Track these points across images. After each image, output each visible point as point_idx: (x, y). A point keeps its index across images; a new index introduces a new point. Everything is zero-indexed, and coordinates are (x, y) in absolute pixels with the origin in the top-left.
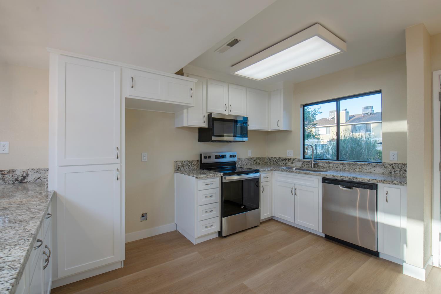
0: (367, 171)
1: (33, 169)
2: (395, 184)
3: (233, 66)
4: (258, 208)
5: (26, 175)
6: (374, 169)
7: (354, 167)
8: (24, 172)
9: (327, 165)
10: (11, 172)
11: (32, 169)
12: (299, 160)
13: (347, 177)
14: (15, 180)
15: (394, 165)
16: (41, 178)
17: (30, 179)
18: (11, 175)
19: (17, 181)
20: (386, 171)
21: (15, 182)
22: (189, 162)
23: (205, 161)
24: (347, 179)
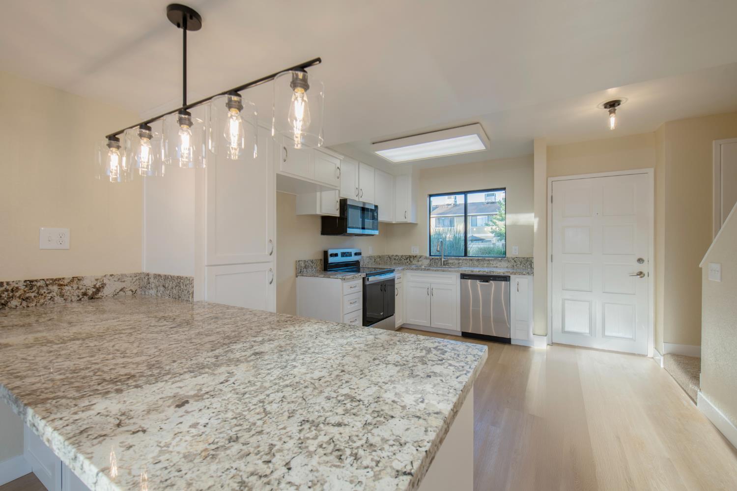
0: (494, 265)
1: (113, 275)
2: (524, 275)
3: (374, 143)
4: (393, 315)
5: (101, 286)
6: (499, 263)
7: (482, 263)
8: (97, 280)
9: (456, 262)
10: (75, 282)
11: (111, 275)
12: (426, 258)
13: (485, 271)
14: (82, 295)
15: (516, 259)
16: (124, 290)
17: (107, 291)
18: (75, 286)
19: (85, 297)
20: (510, 265)
21: (83, 297)
22: (312, 262)
23: (331, 260)
24: (485, 273)
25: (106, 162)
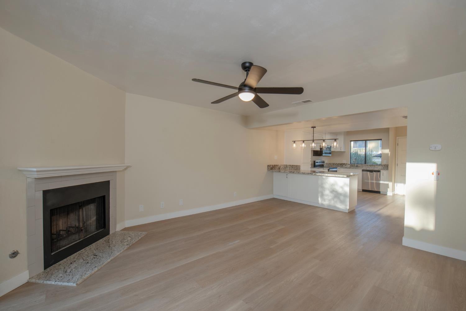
2: (385, 170)
6: (378, 167)
7: (372, 166)
9: (361, 166)
12: (349, 164)
15: (385, 165)
20: (383, 167)
23: (316, 164)
24: (371, 170)
25: (293, 145)
